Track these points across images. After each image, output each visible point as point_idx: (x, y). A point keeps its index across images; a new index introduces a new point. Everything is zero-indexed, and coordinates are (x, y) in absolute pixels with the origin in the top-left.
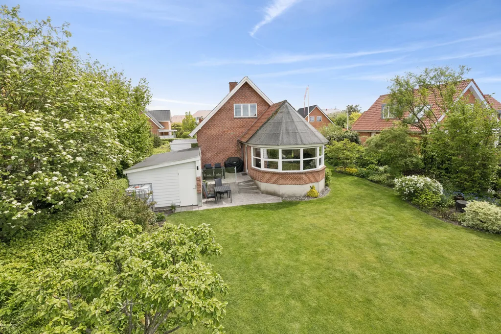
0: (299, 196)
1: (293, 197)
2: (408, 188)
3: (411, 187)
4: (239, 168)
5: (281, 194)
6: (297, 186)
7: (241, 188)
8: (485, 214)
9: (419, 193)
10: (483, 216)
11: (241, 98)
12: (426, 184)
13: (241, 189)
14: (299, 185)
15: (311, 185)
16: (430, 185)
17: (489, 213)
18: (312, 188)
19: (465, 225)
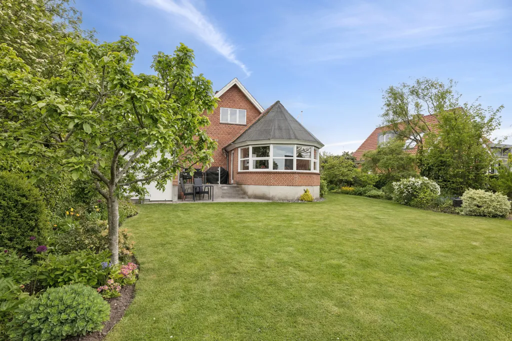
0: (292, 199)
1: (285, 200)
2: (406, 188)
3: (409, 187)
4: (223, 178)
5: (271, 196)
6: (289, 187)
7: (224, 191)
8: (480, 198)
9: (417, 192)
10: (479, 200)
11: (229, 102)
12: (423, 183)
13: (224, 193)
14: (292, 187)
15: (305, 188)
16: (428, 183)
17: (484, 196)
18: (306, 192)
19: (463, 213)
